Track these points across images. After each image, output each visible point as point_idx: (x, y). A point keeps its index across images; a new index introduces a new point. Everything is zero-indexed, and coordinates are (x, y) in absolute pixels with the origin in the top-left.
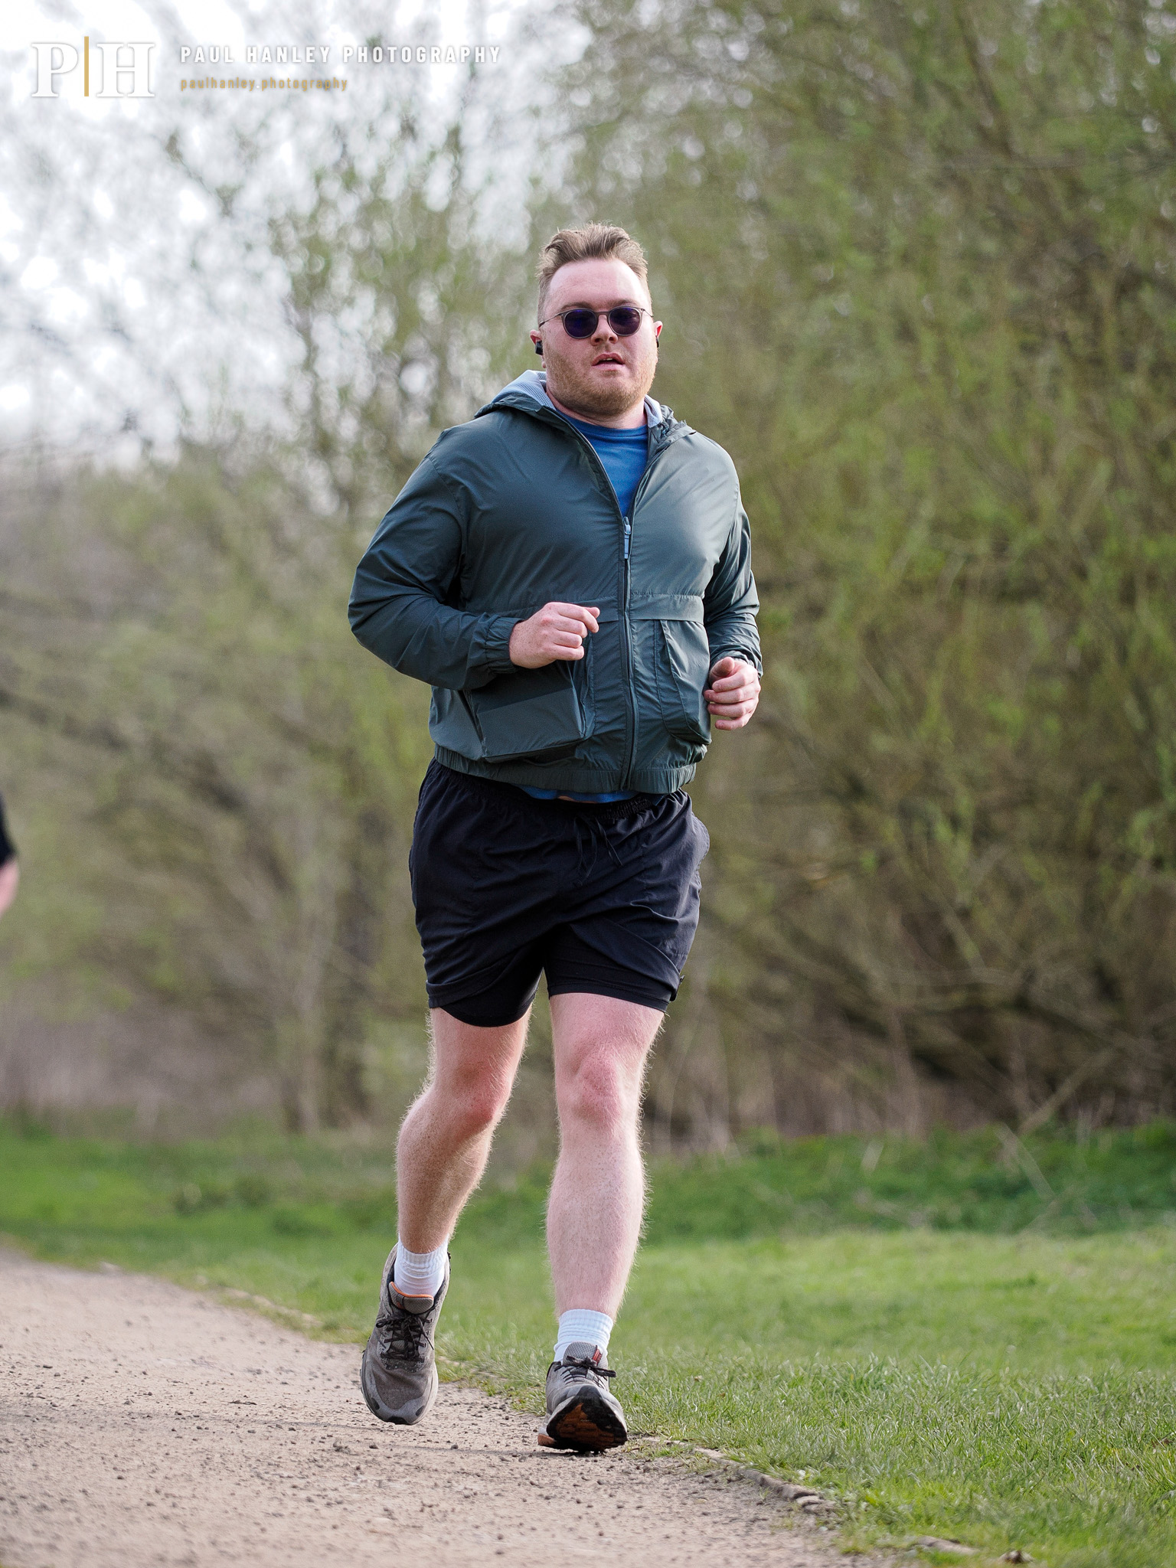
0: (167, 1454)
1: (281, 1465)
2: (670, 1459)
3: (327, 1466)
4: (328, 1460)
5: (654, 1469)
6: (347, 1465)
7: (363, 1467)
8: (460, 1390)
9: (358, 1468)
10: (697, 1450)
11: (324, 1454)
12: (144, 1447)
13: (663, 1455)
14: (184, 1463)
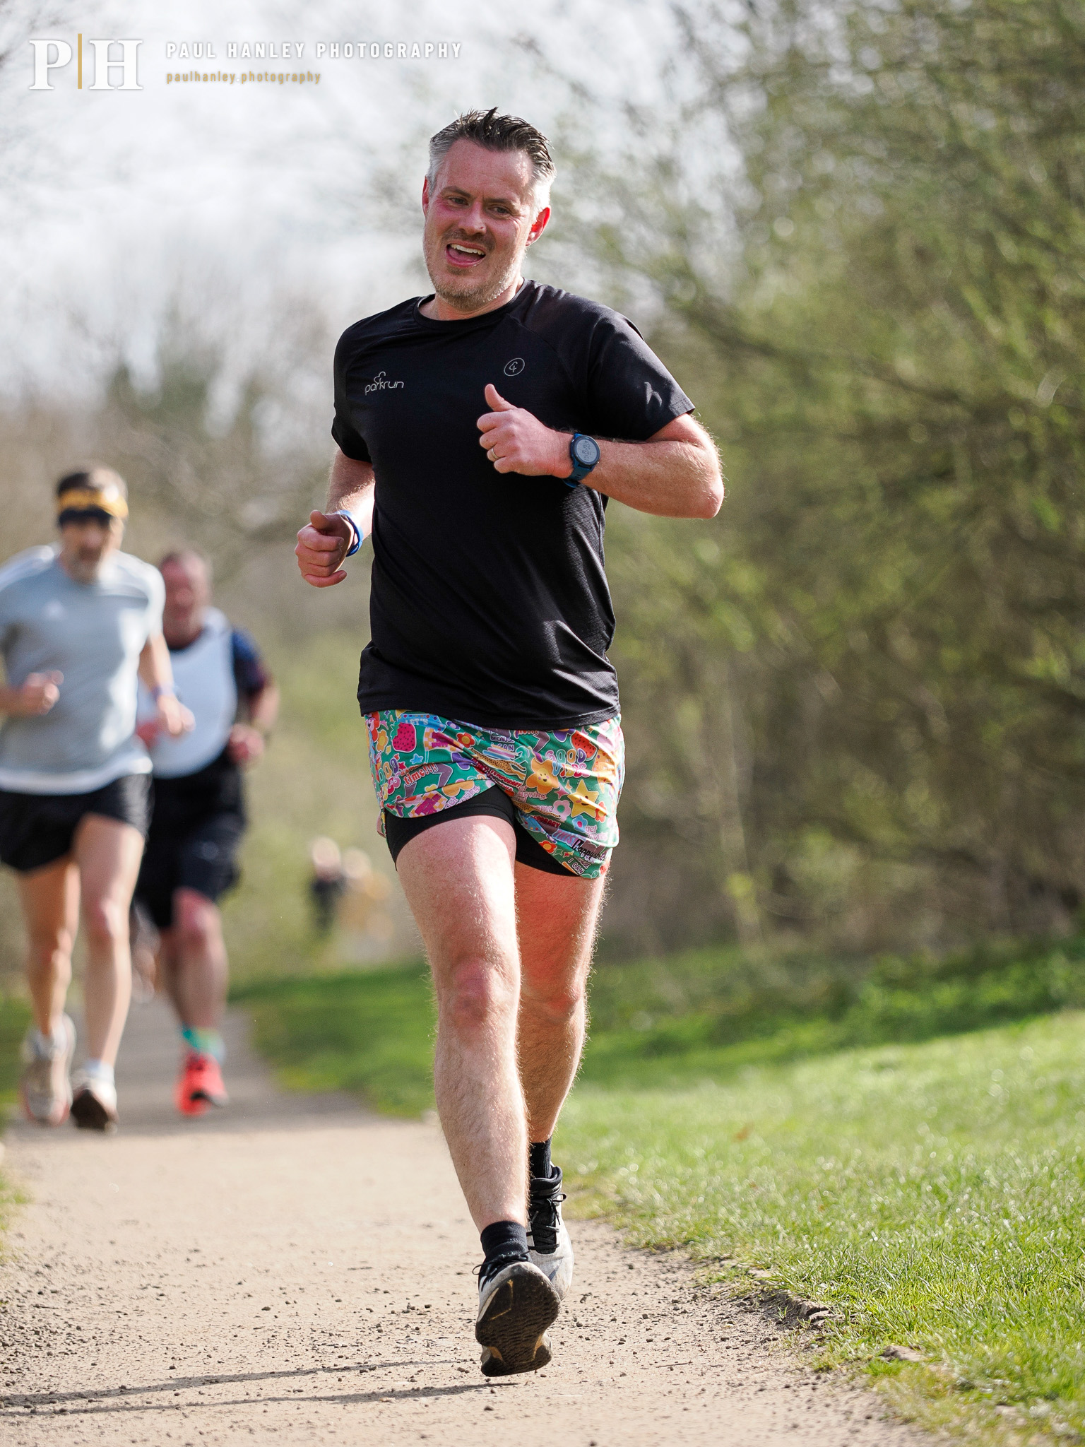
0: (235, 1336)
1: (342, 1333)
2: (724, 1285)
3: (388, 1330)
4: (392, 1324)
5: (703, 1296)
6: (407, 1326)
7: (422, 1327)
8: (597, 1227)
9: (417, 1329)
10: (750, 1272)
11: (393, 1317)
12: (218, 1330)
13: (719, 1280)
14: (247, 1343)
